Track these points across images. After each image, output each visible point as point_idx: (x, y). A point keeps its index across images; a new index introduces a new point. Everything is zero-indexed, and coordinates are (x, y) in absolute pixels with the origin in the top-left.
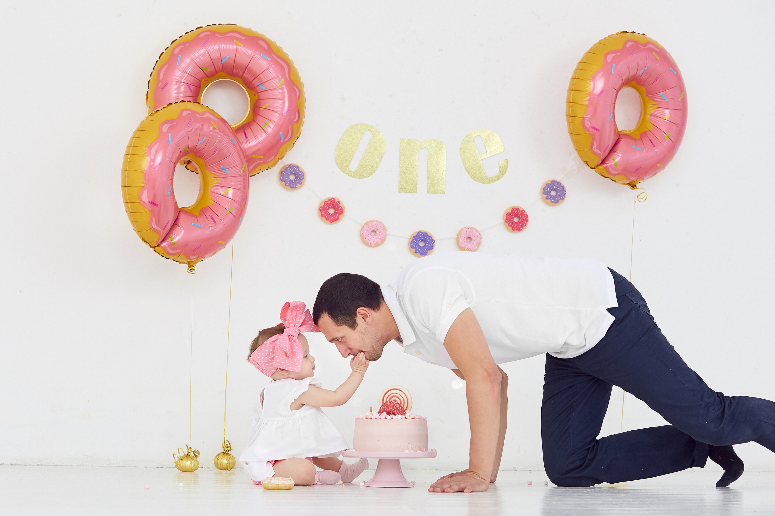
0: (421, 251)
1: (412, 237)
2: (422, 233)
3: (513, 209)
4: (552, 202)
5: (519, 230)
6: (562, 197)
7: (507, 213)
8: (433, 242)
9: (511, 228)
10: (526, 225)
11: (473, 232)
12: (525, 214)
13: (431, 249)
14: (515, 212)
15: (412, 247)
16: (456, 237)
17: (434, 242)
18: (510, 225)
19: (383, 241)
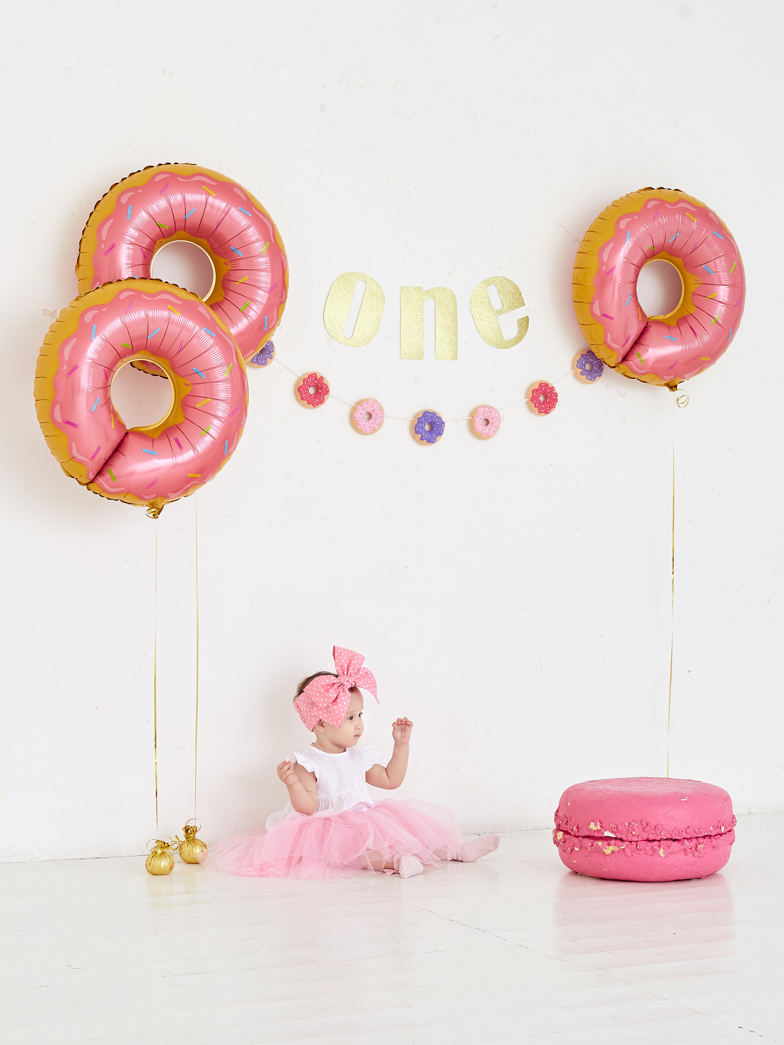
0: (429, 437)
1: (416, 419)
2: (430, 413)
3: (541, 384)
4: (588, 379)
5: (546, 412)
6: (600, 373)
7: (534, 390)
8: (443, 426)
9: (537, 409)
10: (555, 407)
11: (492, 412)
12: (554, 392)
13: (441, 435)
14: (543, 388)
15: (416, 432)
16: (470, 418)
17: (444, 424)
18: (536, 405)
19: (380, 425)
